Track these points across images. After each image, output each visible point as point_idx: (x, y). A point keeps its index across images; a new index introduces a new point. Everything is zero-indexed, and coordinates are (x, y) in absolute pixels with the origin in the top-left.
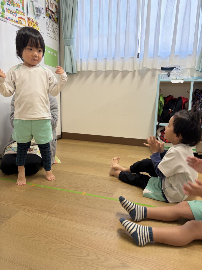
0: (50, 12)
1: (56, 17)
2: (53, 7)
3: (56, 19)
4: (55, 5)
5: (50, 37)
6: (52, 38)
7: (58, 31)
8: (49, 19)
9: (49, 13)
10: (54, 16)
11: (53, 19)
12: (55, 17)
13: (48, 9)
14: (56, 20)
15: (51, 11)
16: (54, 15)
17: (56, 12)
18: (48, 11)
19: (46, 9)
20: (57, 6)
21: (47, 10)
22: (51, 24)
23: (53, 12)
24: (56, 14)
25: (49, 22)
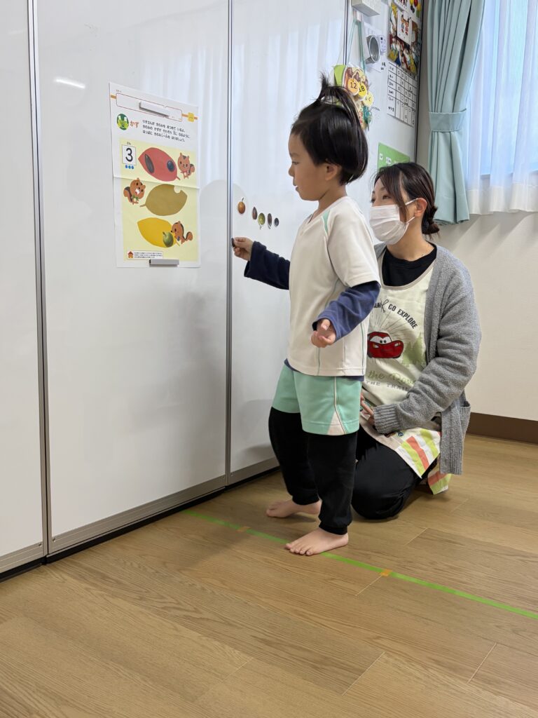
0: (398, 47)
1: (414, 57)
2: (407, 30)
3: (413, 63)
4: (413, 23)
5: (395, 117)
6: (399, 120)
7: (414, 99)
8: (395, 68)
9: (396, 50)
10: (407, 56)
11: (405, 66)
12: (411, 58)
13: (393, 40)
14: (413, 68)
15: (401, 41)
16: (408, 53)
17: (413, 43)
18: (394, 45)
19: (391, 37)
20: (417, 26)
21: (391, 42)
22: (399, 81)
23: (406, 46)
24: (413, 50)
25: (394, 76)
